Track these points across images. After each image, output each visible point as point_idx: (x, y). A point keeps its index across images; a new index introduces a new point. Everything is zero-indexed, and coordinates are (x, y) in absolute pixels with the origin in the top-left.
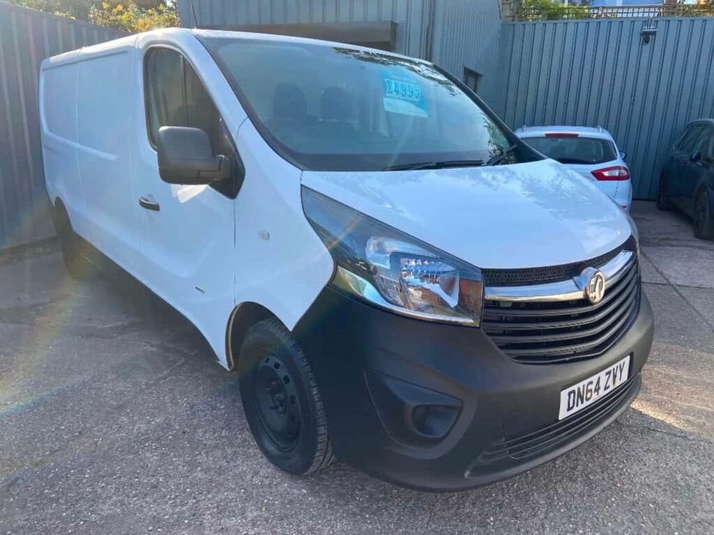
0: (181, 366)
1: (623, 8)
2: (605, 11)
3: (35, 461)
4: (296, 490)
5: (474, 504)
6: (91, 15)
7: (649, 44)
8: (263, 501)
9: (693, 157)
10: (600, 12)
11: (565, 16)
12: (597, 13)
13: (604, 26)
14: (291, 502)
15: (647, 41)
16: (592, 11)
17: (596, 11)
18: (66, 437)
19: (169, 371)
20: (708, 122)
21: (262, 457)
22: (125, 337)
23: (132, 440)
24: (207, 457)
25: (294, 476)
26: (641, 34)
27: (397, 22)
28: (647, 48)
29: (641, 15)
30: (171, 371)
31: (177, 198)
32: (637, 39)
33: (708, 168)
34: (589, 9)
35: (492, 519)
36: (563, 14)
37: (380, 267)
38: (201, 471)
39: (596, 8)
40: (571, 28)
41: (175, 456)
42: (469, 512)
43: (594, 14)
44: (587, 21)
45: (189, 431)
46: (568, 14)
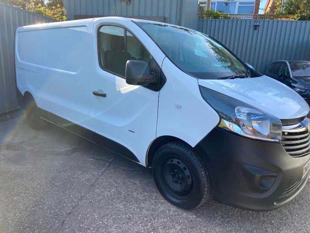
0: (109, 166)
1: (237, 15)
2: (236, 16)
3: (67, 213)
4: (191, 216)
5: (263, 216)
6: (27, 8)
7: (257, 30)
8: (179, 222)
9: (280, 75)
10: (234, 16)
11: (221, 18)
12: (233, 17)
13: (235, 22)
14: (191, 221)
15: (256, 29)
16: (231, 16)
17: (233, 16)
18: (75, 200)
19: (105, 168)
20: (285, 62)
21: (168, 203)
22: (75, 154)
23: (107, 200)
24: (144, 204)
25: (186, 210)
26: (254, 26)
27: (166, 17)
28: (256, 32)
29: (244, 18)
30: (105, 169)
31: (120, 91)
32: (252, 28)
33: (285, 80)
34: (230, 15)
35: (273, 221)
36: (220, 17)
37: (241, 119)
38: (146, 210)
39: (232, 15)
40: (222, 22)
41: (130, 205)
42: (263, 220)
43: (232, 17)
44: (228, 20)
45: (129, 194)
46: (221, 17)
